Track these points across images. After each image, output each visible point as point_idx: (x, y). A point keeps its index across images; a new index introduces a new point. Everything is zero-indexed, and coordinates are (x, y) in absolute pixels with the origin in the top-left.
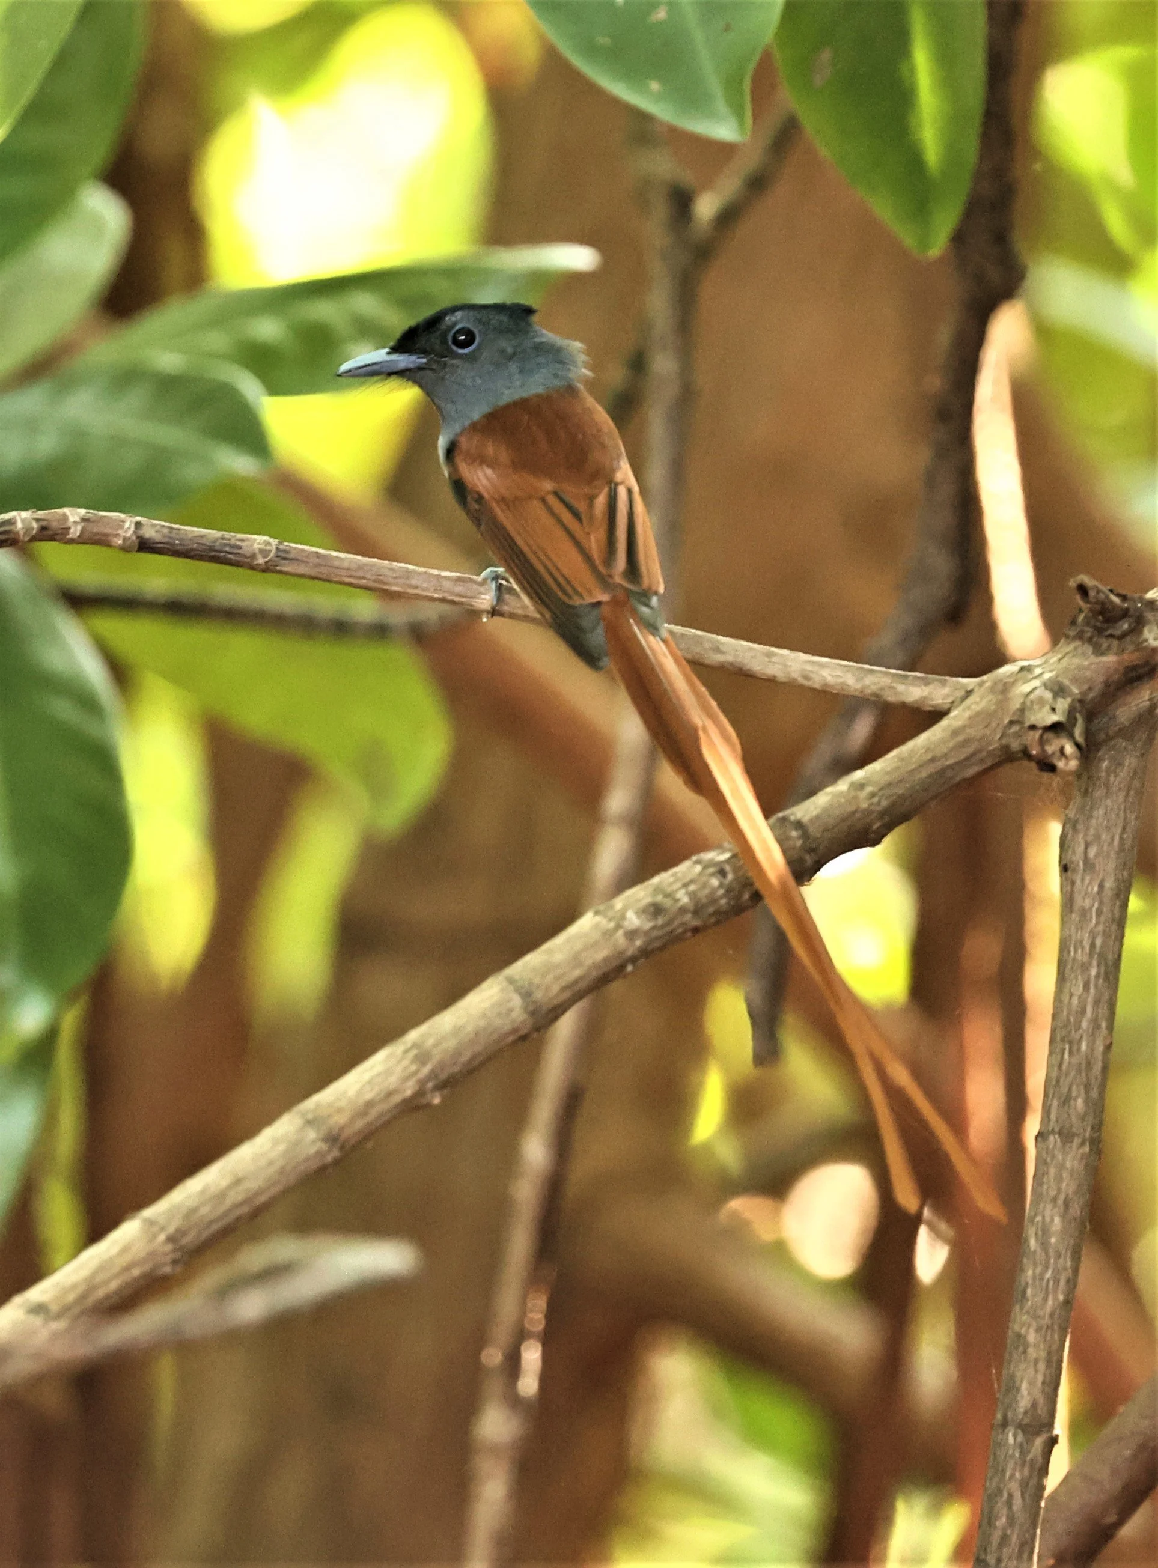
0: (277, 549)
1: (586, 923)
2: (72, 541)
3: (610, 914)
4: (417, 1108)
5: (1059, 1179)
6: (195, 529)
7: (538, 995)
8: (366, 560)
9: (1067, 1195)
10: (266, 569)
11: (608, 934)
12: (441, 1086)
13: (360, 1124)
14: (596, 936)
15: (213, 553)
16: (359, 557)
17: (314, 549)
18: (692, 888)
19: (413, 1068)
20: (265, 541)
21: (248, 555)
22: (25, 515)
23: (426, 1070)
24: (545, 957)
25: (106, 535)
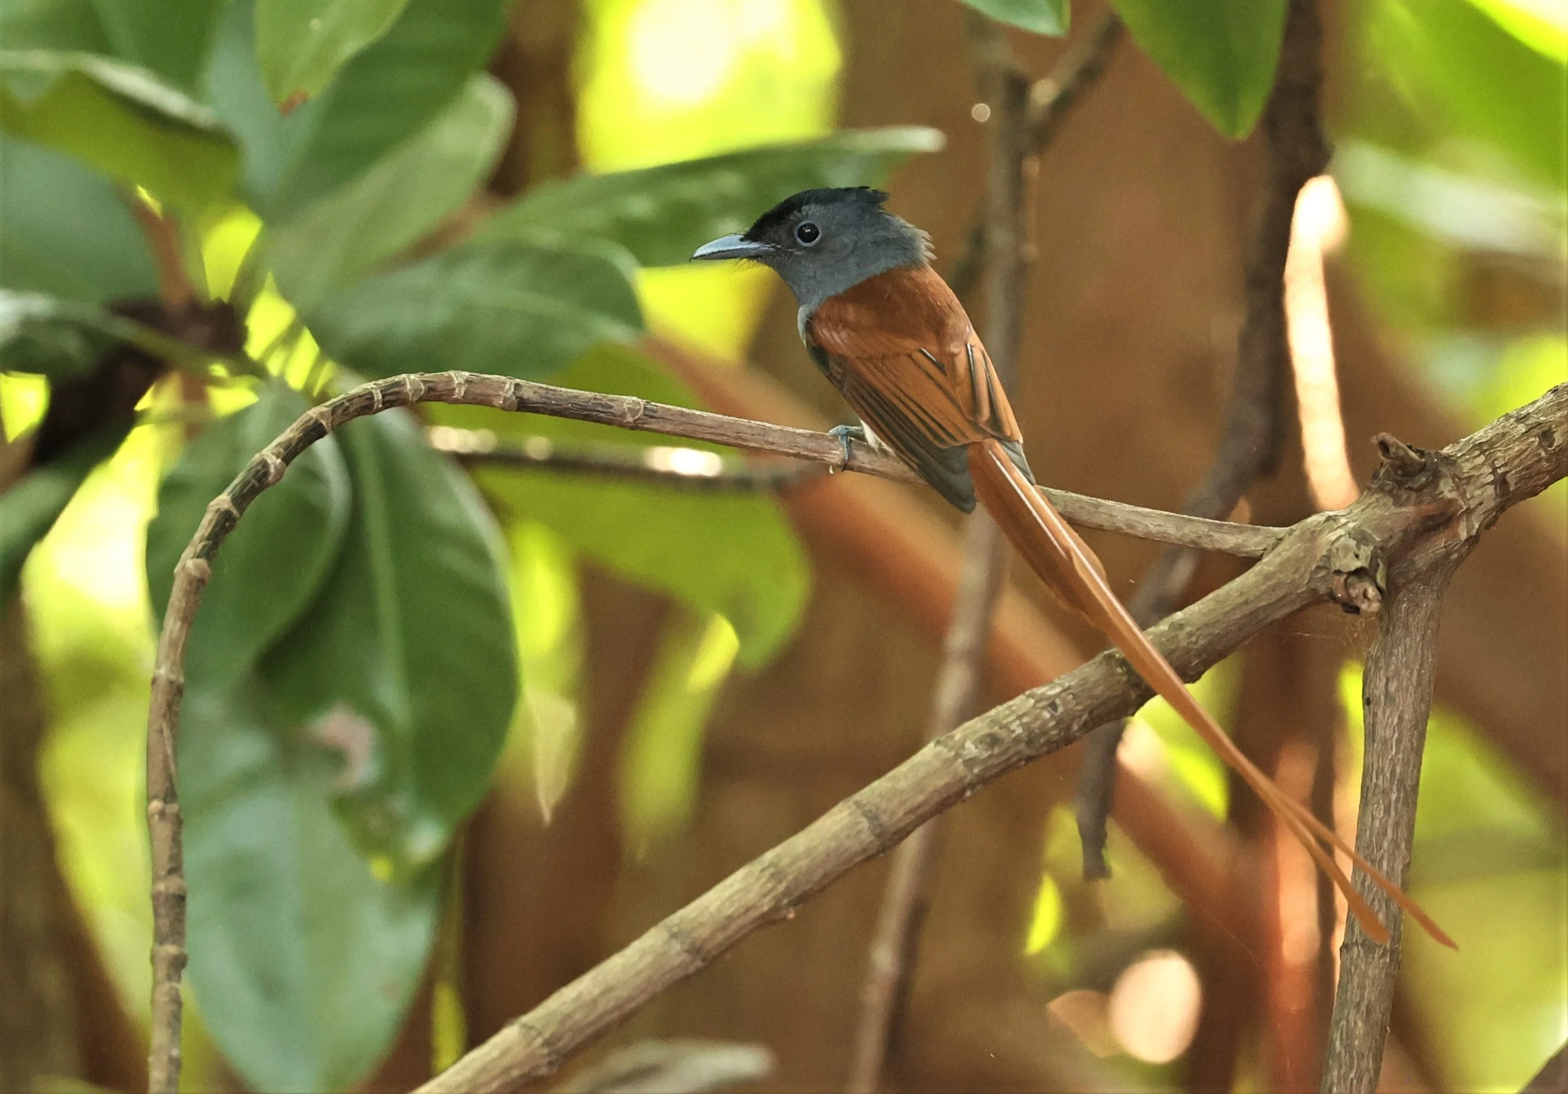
0: (645, 408)
1: (929, 752)
2: (456, 401)
3: (951, 743)
4: (774, 922)
5: (1362, 987)
6: (570, 390)
7: (884, 819)
8: (726, 418)
9: (1369, 1001)
10: (635, 427)
11: (948, 763)
12: (795, 903)
13: (720, 937)
14: (937, 764)
15: (586, 413)
16: (720, 416)
17: (679, 408)
18: (1025, 720)
19: (770, 885)
20: (633, 401)
21: (618, 414)
22: (412, 376)
23: (781, 888)
24: (890, 785)
25: (489, 396)
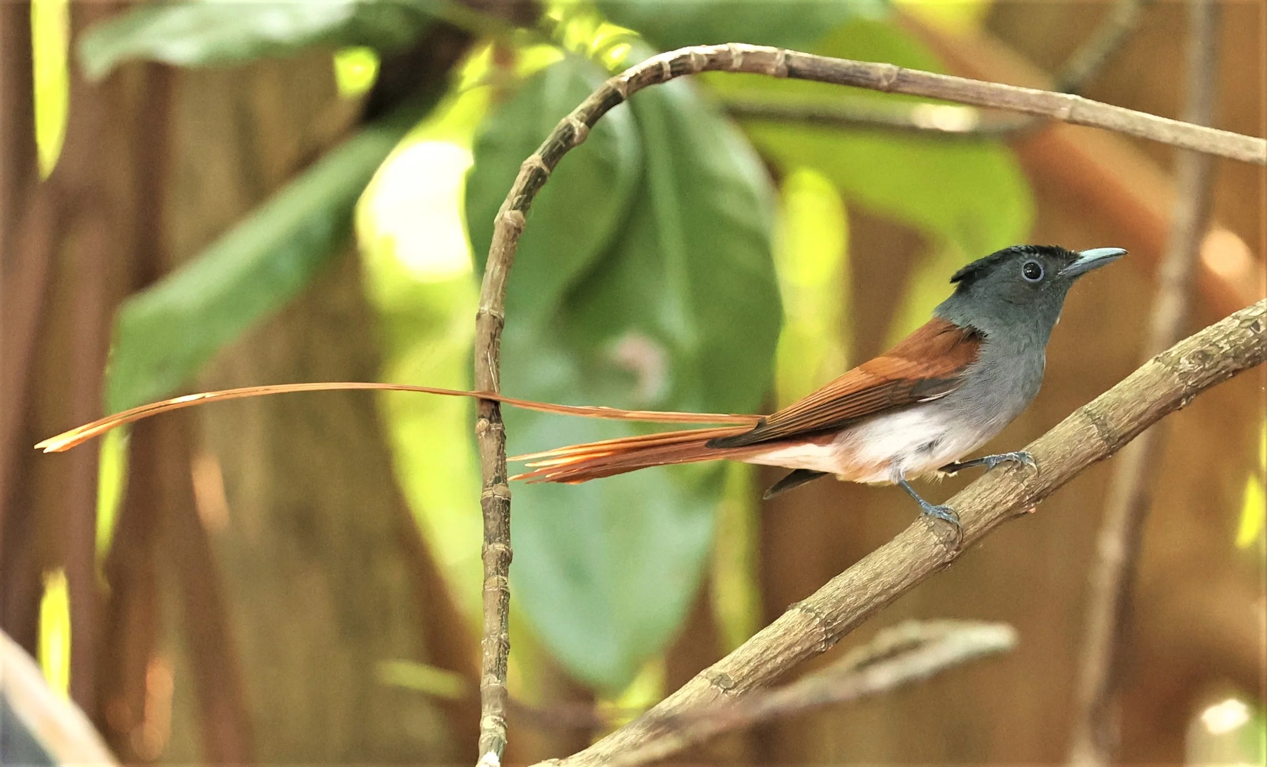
0: (898, 74)
1: (1149, 367)
2: (735, 71)
3: (1168, 360)
4: (1018, 516)
7: (1111, 425)
8: (969, 81)
10: (890, 90)
11: (1166, 376)
12: (1035, 499)
14: (1156, 377)
15: (847, 78)
16: (964, 79)
17: (928, 74)
18: (1232, 338)
19: (1014, 484)
20: (888, 67)
21: (875, 79)
22: (697, 49)
23: (1023, 487)
24: (1116, 396)
25: (762, 65)
